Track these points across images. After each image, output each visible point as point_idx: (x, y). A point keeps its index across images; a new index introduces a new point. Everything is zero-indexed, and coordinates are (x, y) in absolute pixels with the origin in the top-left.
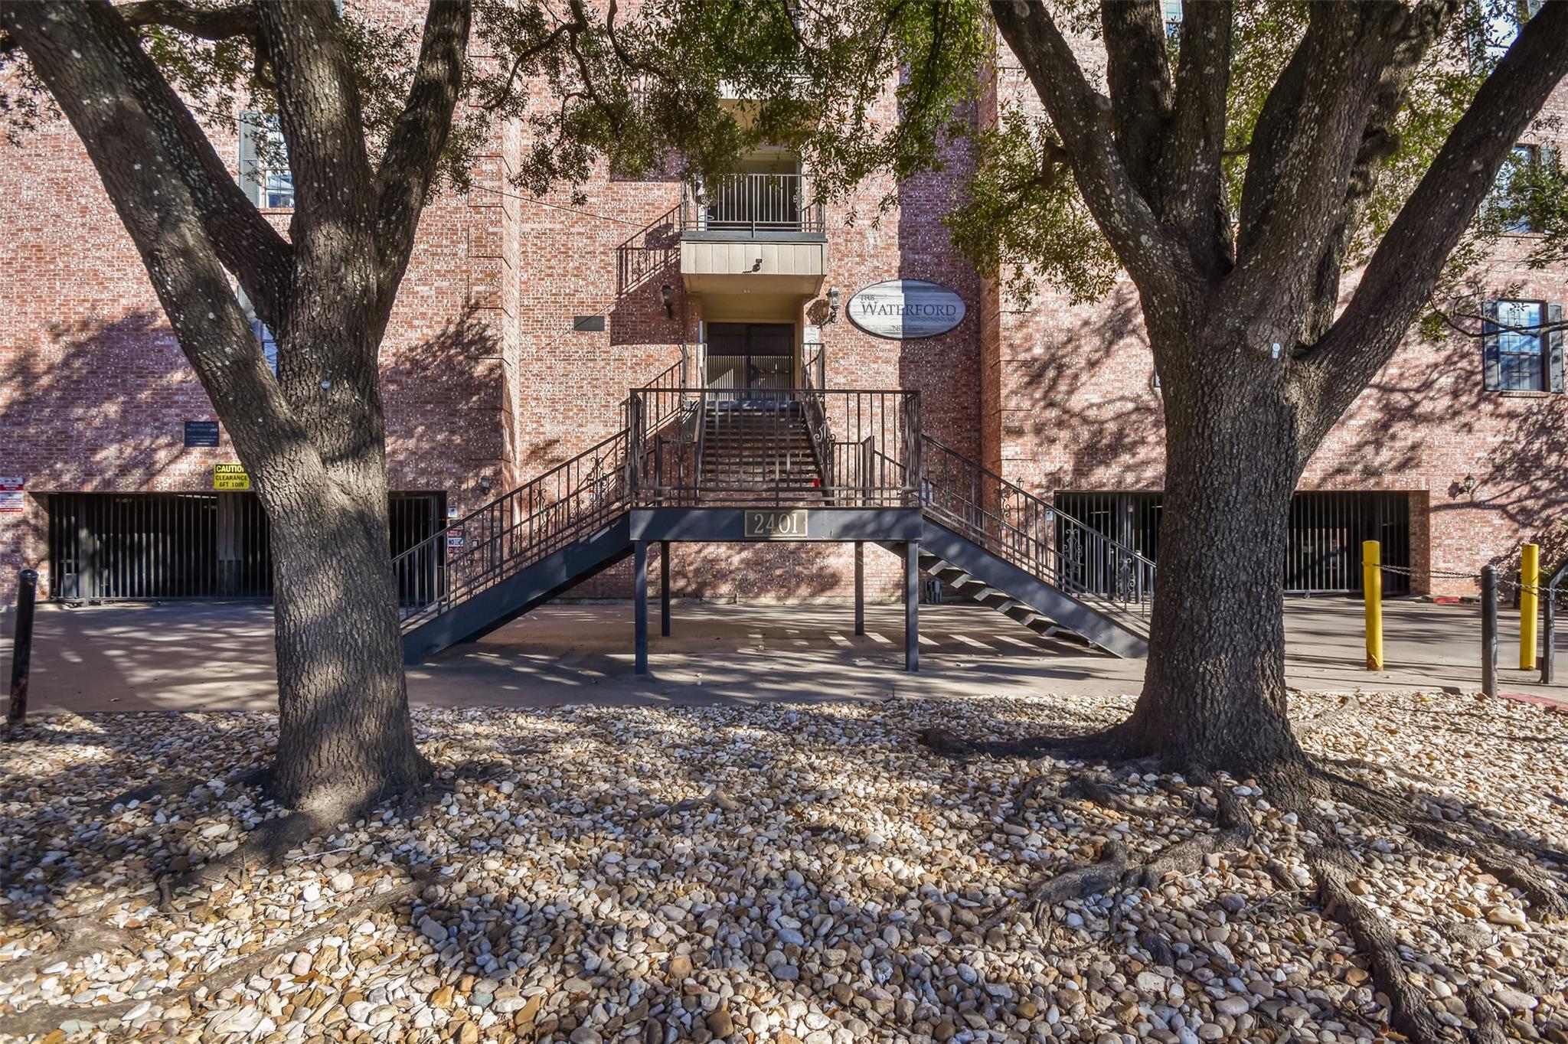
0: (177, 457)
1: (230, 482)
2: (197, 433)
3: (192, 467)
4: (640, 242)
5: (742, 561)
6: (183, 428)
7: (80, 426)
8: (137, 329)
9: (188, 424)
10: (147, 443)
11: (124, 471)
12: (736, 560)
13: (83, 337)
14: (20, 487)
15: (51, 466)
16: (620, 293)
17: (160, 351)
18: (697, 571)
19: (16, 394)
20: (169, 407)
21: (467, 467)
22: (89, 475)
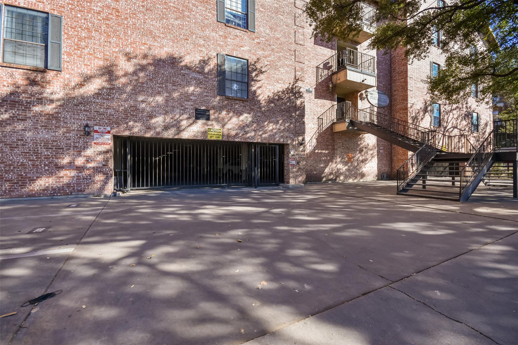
0: (191, 124)
1: (214, 136)
2: (200, 114)
3: (198, 129)
4: (321, 66)
5: (346, 169)
6: (194, 111)
7: (144, 105)
8: (173, 63)
9: (196, 110)
10: (177, 116)
11: (166, 128)
12: (344, 169)
13: (144, 62)
14: (109, 132)
15: (127, 123)
16: (317, 82)
17: (184, 75)
18: (335, 172)
19: (105, 84)
20: (188, 101)
21: (295, 136)
22: (149, 128)
